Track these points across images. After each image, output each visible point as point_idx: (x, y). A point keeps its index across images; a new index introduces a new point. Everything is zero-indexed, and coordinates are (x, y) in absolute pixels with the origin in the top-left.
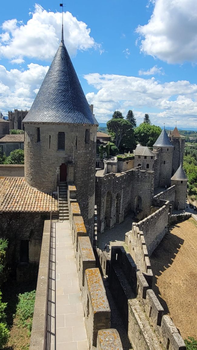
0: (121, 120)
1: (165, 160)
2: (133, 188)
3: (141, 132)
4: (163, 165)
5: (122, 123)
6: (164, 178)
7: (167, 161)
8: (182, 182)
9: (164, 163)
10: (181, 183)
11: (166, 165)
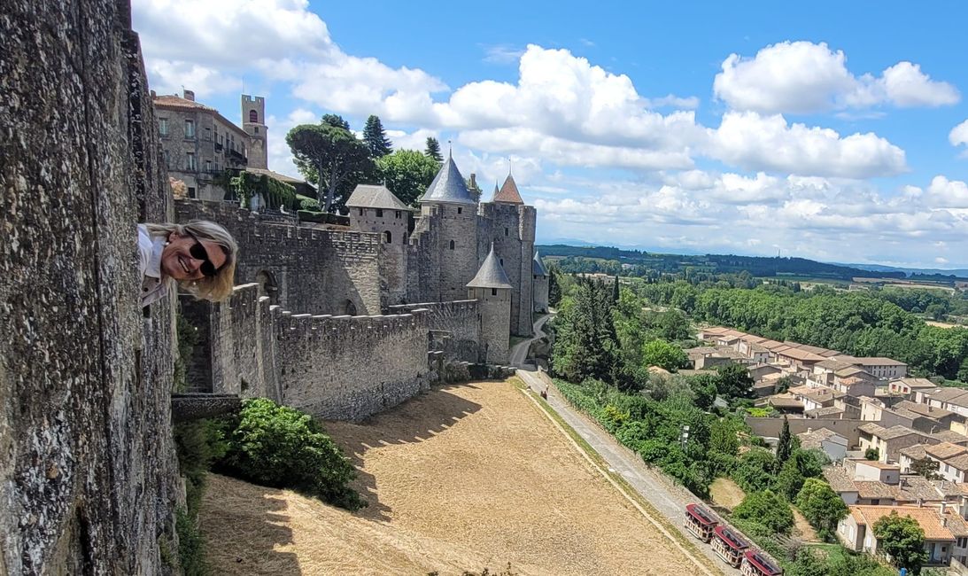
0: (330, 130)
1: (454, 240)
2: (332, 279)
3: (397, 170)
4: (448, 250)
5: (332, 136)
6: (453, 289)
7: (460, 241)
8: (494, 291)
9: (452, 248)
10: (493, 294)
11: (456, 251)
